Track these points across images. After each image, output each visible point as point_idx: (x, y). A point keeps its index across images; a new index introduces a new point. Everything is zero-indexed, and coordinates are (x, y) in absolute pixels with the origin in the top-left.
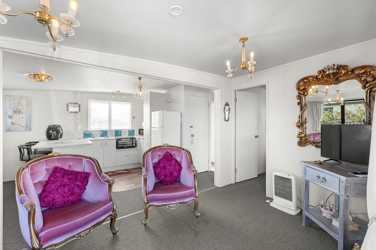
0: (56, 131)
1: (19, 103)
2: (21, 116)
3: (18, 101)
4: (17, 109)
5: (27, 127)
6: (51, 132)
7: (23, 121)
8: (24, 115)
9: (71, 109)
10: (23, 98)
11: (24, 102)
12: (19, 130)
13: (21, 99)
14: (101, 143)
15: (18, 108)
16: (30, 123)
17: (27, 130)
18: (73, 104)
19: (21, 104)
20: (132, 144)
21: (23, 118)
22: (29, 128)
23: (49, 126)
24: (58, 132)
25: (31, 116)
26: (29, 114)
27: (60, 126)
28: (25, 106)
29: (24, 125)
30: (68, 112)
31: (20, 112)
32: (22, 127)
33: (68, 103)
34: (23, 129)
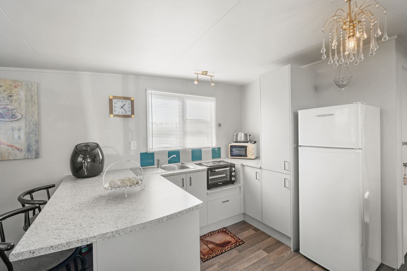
0: (90, 157)
1: (11, 96)
2: (16, 125)
3: (8, 92)
4: (5, 111)
5: (29, 150)
6: (80, 159)
7: (19, 137)
8: (22, 124)
9: (118, 110)
10: (19, 85)
11: (21, 94)
12: (11, 158)
13: (15, 87)
14: (183, 179)
15: (8, 106)
16: (37, 142)
17: (30, 157)
18: (120, 100)
19: (15, 97)
20: (231, 178)
21: (19, 130)
22: (34, 153)
23: (76, 147)
24: (94, 158)
25: (38, 125)
26: (33, 120)
27: (98, 146)
28: (23, 104)
29: (24, 147)
30: (112, 115)
31: (13, 116)
32: (18, 149)
33: (111, 97)
34: (21, 155)
